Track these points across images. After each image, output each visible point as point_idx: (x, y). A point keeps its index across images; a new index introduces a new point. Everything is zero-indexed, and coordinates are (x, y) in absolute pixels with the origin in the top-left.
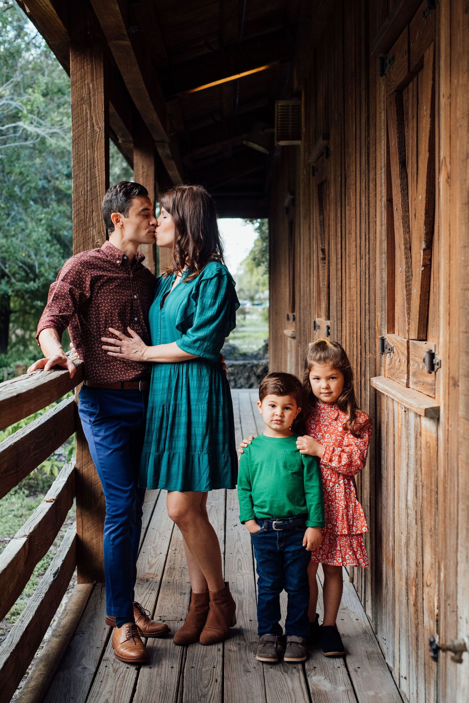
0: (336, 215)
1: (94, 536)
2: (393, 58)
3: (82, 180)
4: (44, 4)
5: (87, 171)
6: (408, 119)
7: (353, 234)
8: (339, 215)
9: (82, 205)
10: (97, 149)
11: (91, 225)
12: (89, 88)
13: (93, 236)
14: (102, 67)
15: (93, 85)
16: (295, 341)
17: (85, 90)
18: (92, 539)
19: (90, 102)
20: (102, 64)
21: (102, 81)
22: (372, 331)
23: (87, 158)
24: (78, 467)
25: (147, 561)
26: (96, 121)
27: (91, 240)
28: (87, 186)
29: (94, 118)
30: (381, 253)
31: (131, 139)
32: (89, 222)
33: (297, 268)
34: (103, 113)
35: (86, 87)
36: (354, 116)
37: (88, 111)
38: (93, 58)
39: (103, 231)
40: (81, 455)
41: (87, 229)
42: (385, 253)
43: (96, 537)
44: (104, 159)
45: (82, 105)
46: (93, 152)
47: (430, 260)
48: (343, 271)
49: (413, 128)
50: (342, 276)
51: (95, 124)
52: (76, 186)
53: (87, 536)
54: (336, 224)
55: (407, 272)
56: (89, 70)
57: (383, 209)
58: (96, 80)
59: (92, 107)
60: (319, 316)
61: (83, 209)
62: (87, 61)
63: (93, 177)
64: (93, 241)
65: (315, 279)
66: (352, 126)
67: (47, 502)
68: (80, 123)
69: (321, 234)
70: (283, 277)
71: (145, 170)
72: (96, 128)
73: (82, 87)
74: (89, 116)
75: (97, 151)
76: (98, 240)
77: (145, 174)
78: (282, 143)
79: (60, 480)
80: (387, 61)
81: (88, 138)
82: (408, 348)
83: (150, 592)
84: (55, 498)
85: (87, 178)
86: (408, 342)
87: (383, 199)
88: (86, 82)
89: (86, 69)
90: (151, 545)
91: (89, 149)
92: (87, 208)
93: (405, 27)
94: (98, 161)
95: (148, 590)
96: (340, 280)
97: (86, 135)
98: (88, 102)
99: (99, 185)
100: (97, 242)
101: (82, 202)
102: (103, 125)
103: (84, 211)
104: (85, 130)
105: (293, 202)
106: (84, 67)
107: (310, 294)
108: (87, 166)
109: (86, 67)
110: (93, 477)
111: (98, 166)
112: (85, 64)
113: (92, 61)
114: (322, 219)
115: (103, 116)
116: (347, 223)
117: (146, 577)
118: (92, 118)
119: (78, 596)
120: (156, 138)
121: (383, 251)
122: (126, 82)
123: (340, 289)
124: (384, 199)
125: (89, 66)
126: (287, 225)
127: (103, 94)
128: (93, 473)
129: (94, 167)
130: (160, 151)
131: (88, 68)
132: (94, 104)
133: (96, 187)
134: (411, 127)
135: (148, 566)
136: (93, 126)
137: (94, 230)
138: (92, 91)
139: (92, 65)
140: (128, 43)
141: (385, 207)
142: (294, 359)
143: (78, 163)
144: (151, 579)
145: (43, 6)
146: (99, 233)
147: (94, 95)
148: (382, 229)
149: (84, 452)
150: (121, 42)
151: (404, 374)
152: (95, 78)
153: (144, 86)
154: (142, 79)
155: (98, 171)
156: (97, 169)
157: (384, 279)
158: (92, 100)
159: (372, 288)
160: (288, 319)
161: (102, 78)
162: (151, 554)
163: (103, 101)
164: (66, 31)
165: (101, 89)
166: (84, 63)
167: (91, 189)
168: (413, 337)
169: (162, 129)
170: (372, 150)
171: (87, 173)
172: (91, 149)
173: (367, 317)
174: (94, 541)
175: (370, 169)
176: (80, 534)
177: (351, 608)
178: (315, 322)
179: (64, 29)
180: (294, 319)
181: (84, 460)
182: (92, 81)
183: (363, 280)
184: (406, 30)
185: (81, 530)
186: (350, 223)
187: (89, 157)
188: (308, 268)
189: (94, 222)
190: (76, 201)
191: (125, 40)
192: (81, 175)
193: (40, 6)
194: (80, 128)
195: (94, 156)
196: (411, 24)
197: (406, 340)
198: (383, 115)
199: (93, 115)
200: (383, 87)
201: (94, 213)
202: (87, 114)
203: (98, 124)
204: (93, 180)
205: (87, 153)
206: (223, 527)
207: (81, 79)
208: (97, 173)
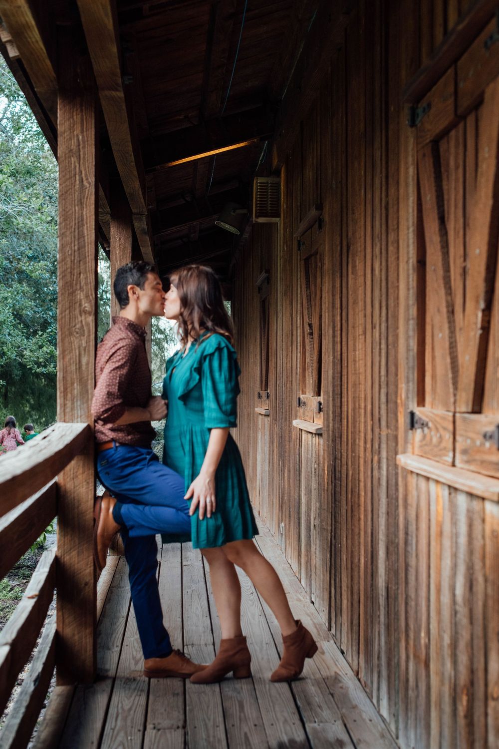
0: (334, 287)
1: (76, 632)
2: (429, 106)
3: (68, 239)
4: (34, 40)
5: (75, 229)
6: (447, 171)
7: (361, 304)
8: (338, 285)
9: (69, 265)
10: (86, 205)
11: (78, 287)
12: (78, 140)
13: (81, 300)
14: (93, 118)
15: (83, 137)
16: (269, 419)
17: (74, 142)
18: (74, 635)
19: (80, 155)
20: (93, 114)
21: (93, 133)
22: (391, 405)
23: (75, 215)
24: (59, 555)
25: (131, 656)
26: (86, 175)
27: (78, 304)
28: (75, 246)
29: (83, 172)
30: (407, 320)
31: (109, 210)
32: (76, 285)
33: (273, 345)
34: (94, 168)
35: (75, 139)
36: (363, 179)
37: (77, 165)
38: (84, 108)
39: (92, 295)
40: (62, 541)
41: (74, 292)
42: (413, 319)
43: (78, 633)
44: (93, 217)
45: (70, 157)
46: (82, 209)
47: (489, 322)
48: (344, 343)
49: (457, 180)
50: (341, 349)
51: (84, 179)
52: (62, 245)
53: (68, 631)
54: (333, 295)
55: (450, 337)
56: (79, 120)
57: (411, 271)
58: (86, 131)
59: (82, 161)
60: (304, 393)
61: (69, 270)
62: (76, 110)
63: (81, 236)
64: (80, 305)
65: (299, 355)
66: (360, 190)
67: (29, 598)
68: (68, 177)
69: (308, 309)
70: (252, 356)
71: (123, 242)
72: (85, 183)
73: (70, 139)
74: (77, 169)
75: (86, 207)
76: (86, 305)
77: (121, 246)
78: (261, 220)
79: (41, 570)
80: (420, 111)
81: (77, 193)
82: (454, 422)
83: (139, 693)
84: (37, 592)
85: (75, 237)
86: (454, 416)
87: (411, 261)
88: (75, 133)
89: (75, 119)
90: (134, 636)
91: (78, 205)
92: (74, 270)
93: (449, 67)
94: (87, 218)
95: (136, 691)
96: (339, 353)
97: (74, 190)
98: (78, 154)
99: (88, 245)
100: (85, 307)
101: (69, 263)
102: (93, 179)
103: (71, 272)
104: (73, 185)
105: (268, 280)
106: (73, 116)
107: (292, 371)
108: (75, 224)
109: (75, 117)
110: (76, 566)
111: (87, 224)
112: (74, 114)
113: (82, 111)
114: (308, 294)
115: (94, 170)
116: (350, 293)
117: (132, 676)
118: (81, 172)
119: (58, 701)
120: (134, 210)
121: (411, 317)
122: (112, 142)
123: (339, 362)
124: (413, 260)
125: (79, 116)
126: (257, 304)
127: (94, 147)
128: (76, 561)
129: (83, 225)
130: (136, 224)
131: (77, 118)
132: (84, 158)
133: (85, 246)
134: (453, 177)
135: (133, 662)
136: (82, 181)
137: (82, 294)
138: (81, 143)
139: (82, 116)
140: (121, 94)
141: (414, 269)
142: (267, 437)
143: (65, 220)
144: (139, 678)
145: (32, 42)
146: (87, 297)
147: (84, 147)
148: (408, 294)
149: (66, 538)
150: (114, 93)
151: (448, 451)
152: (85, 130)
153: (131, 149)
154: (130, 140)
155: (87, 229)
156: (85, 227)
157: (411, 348)
158: (82, 153)
159: (391, 359)
160: (260, 396)
161: (93, 129)
162: (134, 647)
163: (94, 154)
164: (55, 76)
165: (92, 141)
166: (73, 112)
167: (79, 249)
168: (464, 409)
169: (142, 200)
170: (391, 211)
171: (75, 231)
172: (80, 206)
173: (383, 391)
174: (76, 637)
175: (390, 231)
176: (60, 630)
177: (361, 707)
178: (299, 399)
179: (53, 74)
180: (268, 397)
181: (66, 547)
182: (82, 132)
183: (377, 351)
184: (451, 71)
185: (61, 625)
186: (355, 292)
187: (77, 215)
188: (289, 344)
189: (82, 285)
190: (62, 261)
191: (117, 90)
192: (68, 233)
193: (29, 43)
194: (68, 183)
195: (82, 213)
196: (459, 63)
197: (451, 414)
198: (411, 171)
199: (82, 169)
200: (411, 141)
201: (82, 275)
202: (75, 167)
203: (87, 179)
204: (81, 240)
205: (75, 210)
206: (208, 614)
207: (70, 129)
208: (85, 232)
